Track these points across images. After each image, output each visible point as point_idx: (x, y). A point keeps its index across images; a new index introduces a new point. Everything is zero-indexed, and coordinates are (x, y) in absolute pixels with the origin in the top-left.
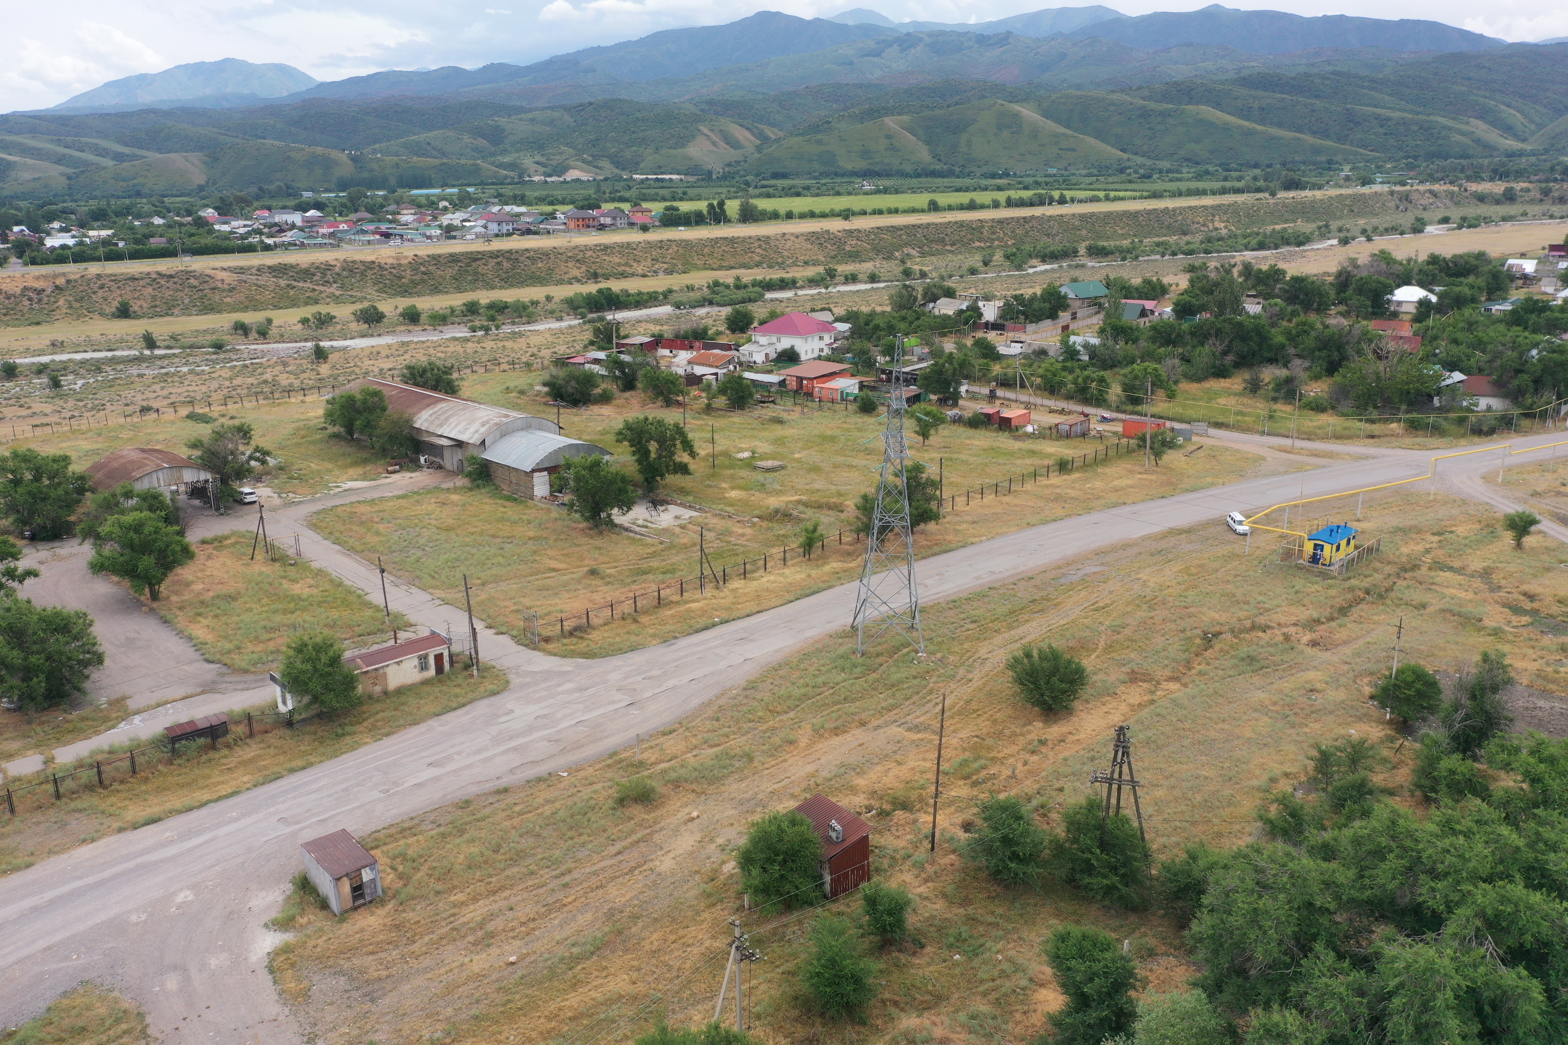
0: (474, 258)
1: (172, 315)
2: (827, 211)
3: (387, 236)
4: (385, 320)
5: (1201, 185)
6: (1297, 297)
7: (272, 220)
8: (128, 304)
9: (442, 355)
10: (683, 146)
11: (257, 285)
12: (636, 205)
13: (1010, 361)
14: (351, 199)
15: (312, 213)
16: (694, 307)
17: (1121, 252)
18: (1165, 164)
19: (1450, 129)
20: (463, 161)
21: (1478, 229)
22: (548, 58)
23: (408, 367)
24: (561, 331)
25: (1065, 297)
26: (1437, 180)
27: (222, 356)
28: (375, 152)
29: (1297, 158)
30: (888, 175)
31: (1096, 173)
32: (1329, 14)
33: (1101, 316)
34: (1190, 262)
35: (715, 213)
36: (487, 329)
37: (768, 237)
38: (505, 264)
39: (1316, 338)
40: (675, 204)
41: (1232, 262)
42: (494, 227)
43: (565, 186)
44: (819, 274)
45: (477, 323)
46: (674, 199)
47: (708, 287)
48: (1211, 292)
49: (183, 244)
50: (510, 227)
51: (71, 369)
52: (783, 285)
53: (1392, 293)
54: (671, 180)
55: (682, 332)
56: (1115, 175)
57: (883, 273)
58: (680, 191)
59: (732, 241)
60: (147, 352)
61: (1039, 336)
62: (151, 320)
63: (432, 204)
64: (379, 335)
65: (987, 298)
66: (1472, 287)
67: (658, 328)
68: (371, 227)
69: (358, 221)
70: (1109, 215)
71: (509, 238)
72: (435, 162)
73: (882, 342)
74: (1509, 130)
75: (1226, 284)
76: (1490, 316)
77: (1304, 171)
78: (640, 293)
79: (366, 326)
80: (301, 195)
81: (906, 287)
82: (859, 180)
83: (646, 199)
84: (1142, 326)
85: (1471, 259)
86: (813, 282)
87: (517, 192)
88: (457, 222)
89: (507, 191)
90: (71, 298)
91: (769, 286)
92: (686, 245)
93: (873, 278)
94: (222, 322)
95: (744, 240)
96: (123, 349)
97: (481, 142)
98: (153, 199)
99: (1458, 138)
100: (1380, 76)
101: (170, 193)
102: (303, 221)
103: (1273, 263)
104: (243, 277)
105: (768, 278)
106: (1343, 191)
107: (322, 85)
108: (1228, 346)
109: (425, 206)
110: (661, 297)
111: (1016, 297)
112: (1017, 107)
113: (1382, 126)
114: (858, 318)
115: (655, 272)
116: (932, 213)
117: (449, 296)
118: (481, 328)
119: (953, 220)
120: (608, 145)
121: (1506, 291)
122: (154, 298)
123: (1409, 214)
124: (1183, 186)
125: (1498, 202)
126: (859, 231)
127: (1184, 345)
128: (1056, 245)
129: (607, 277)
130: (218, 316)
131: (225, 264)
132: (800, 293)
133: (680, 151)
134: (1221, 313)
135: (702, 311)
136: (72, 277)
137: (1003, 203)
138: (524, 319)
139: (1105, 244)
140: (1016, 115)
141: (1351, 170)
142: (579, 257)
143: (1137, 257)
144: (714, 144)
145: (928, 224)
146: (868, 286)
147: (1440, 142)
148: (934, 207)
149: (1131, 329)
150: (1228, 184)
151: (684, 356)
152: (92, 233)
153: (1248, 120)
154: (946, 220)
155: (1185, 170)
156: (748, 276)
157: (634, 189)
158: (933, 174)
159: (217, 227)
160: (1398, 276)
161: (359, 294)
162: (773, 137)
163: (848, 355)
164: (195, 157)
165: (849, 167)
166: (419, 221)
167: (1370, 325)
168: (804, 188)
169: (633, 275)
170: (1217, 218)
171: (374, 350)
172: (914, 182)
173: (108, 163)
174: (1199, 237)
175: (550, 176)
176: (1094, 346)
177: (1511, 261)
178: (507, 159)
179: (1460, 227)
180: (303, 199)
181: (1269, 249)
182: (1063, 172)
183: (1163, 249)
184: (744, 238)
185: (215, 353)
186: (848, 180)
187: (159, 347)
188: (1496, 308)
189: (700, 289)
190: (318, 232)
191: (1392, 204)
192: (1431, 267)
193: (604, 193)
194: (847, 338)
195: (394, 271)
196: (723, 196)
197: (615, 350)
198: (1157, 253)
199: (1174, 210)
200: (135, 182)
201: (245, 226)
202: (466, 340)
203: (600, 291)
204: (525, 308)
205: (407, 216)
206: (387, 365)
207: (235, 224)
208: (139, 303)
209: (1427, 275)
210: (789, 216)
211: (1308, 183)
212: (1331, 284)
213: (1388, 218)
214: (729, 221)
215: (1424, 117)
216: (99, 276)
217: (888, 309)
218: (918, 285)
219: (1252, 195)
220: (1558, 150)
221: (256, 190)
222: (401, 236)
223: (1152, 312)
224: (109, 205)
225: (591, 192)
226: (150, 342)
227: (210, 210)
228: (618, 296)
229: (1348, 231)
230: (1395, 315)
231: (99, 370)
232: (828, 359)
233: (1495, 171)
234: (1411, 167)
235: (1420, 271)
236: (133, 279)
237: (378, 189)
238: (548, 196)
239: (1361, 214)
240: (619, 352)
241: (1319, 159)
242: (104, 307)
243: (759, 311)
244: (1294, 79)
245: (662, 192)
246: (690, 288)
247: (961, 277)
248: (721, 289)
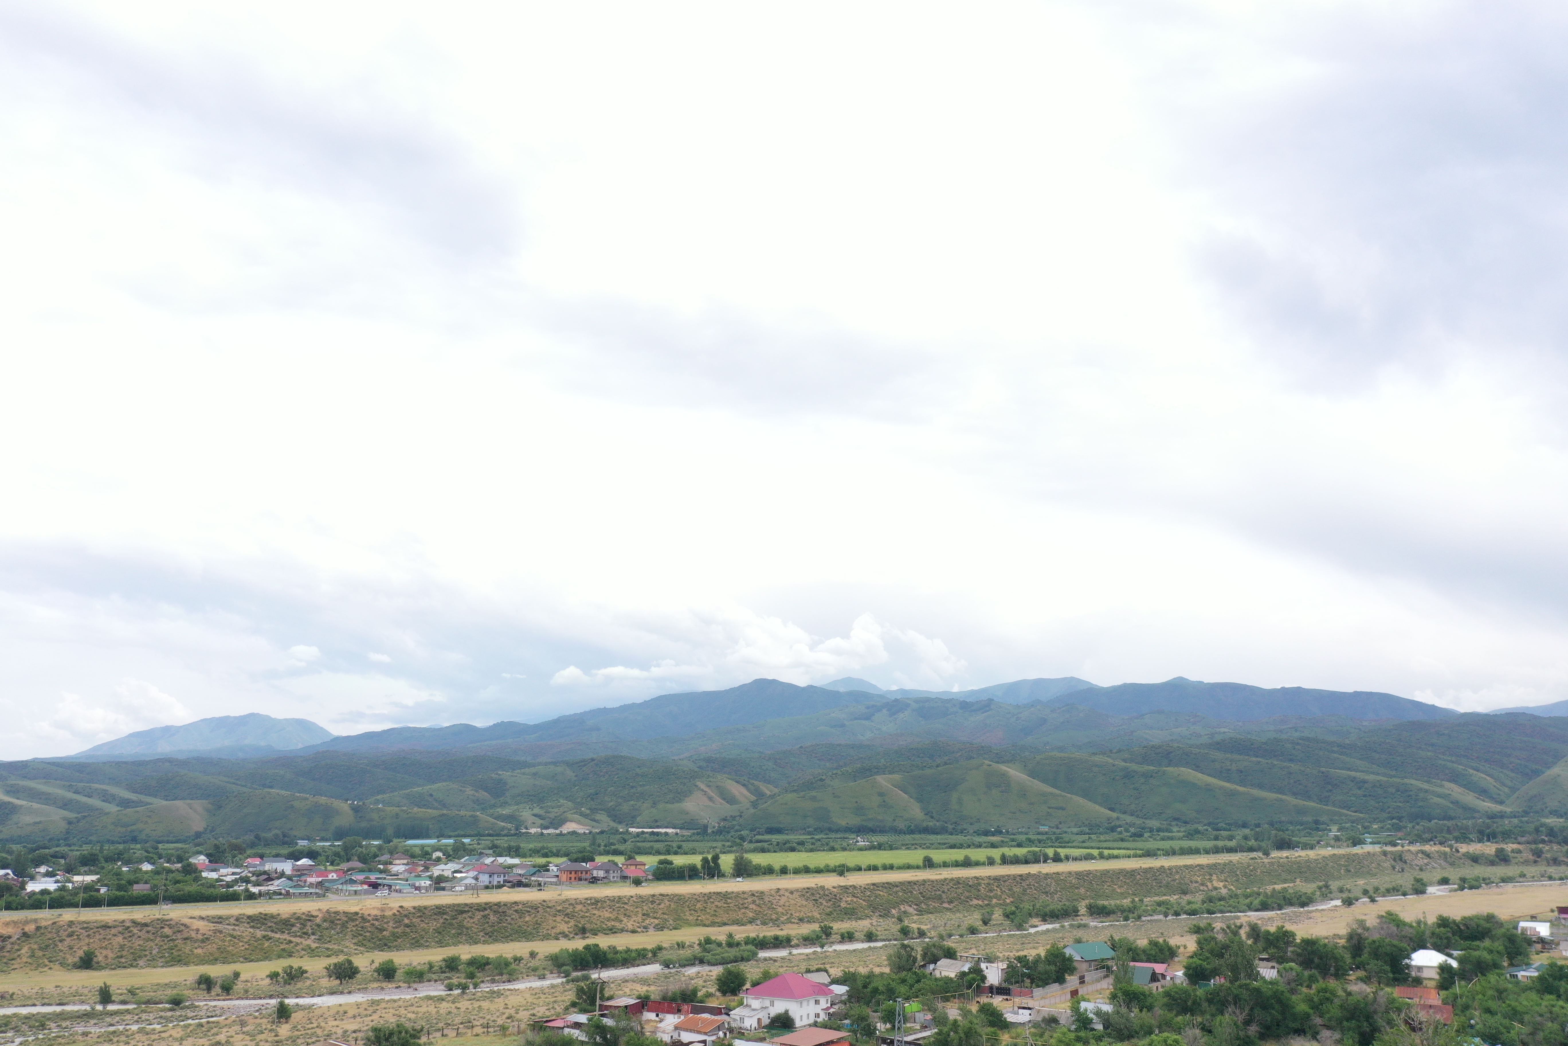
0: (460, 910)
1: (136, 966)
2: (822, 866)
3: (375, 886)
4: (358, 976)
5: (1193, 844)
6: (1312, 961)
7: (261, 869)
8: (93, 953)
9: (412, 1016)
10: (680, 801)
11: (232, 936)
12: (630, 858)
13: (1019, 1030)
14: (346, 848)
15: (304, 861)
16: (684, 966)
17: (1123, 911)
18: (1154, 823)
19: (1426, 791)
20: (462, 813)
21: (1480, 891)
22: (556, 718)
23: (375, 1030)
24: (542, 991)
25: (1070, 959)
26: (1427, 841)
27: (178, 1013)
28: (377, 802)
29: (1283, 819)
30: (882, 831)
31: (1087, 831)
32: (1287, 686)
33: (1111, 980)
34: (1195, 922)
35: (709, 868)
36: (464, 988)
37: (762, 893)
38: (492, 917)
39: (1341, 1006)
40: (669, 858)
41: (1238, 922)
42: (485, 879)
43: (560, 838)
44: (814, 931)
45: (455, 981)
46: (668, 853)
47: (700, 944)
48: (1221, 956)
49: (167, 890)
50: (501, 879)
51: (13, 1024)
52: (778, 943)
53: (1408, 957)
54: (666, 834)
55: (670, 994)
56: (1106, 833)
57: (880, 932)
58: (675, 845)
59: (725, 896)
60: (99, 1007)
61: (1047, 1001)
62: (113, 972)
63: (426, 854)
64: (350, 992)
65: (990, 960)
66: (1491, 952)
67: (645, 988)
68: (360, 877)
69: (349, 870)
70: (1105, 873)
71: (499, 890)
72: (435, 813)
73: (883, 1007)
74: (1483, 793)
75: (1236, 947)
76: (1518, 983)
77: (1293, 831)
78: (628, 951)
79: (338, 982)
80: (297, 844)
81: (904, 946)
82: (853, 836)
83: (640, 852)
84: (1154, 991)
85: (1482, 922)
86: (808, 940)
87: (512, 844)
88: (448, 873)
89: (503, 842)
90: (36, 947)
91: (763, 944)
92: (679, 899)
93: (870, 937)
94: (187, 974)
95: (737, 895)
96: (74, 1003)
97: (483, 795)
98: (148, 845)
99: (1436, 800)
100: (1347, 742)
101: (166, 839)
102: (293, 870)
103: (1280, 924)
104: (220, 927)
105: (761, 935)
106: (1336, 851)
107: (338, 739)
108: (1249, 1015)
109: (419, 856)
110: (650, 955)
111: (1019, 959)
112: (1003, 768)
113: (1360, 788)
114: (855, 980)
115: (645, 927)
116: (928, 870)
117: (430, 951)
118: (459, 986)
119: (949, 876)
120: (606, 799)
121: (1527, 955)
122: (122, 947)
123: (1406, 874)
124: (1176, 844)
125: (1492, 863)
126: (854, 887)
127: (1203, 1013)
128: (1055, 904)
129: (595, 933)
130: (185, 968)
131: (204, 913)
132: (795, 951)
133: (677, 805)
134: (1236, 978)
135: (692, 971)
136: (44, 924)
137: (998, 860)
138: (505, 977)
139: (1106, 903)
140: (1004, 775)
141: (1339, 830)
142: (568, 911)
143: (1139, 917)
144: (710, 799)
145: (924, 881)
146: (866, 945)
147: (1420, 804)
148: (929, 863)
149: (1144, 995)
150: (1220, 843)
151: (671, 1020)
152: (77, 878)
153: (1228, 781)
154: (942, 877)
155: (1175, 829)
156: (741, 933)
157: (628, 843)
158: (926, 830)
159: (204, 874)
160: (1411, 939)
161: (336, 947)
162: (768, 793)
163: (847, 1022)
164: (199, 805)
165: (843, 823)
166: (410, 871)
167: (1395, 992)
168: (799, 844)
169: (622, 930)
170: (1214, 877)
171: (341, 1009)
172: (908, 838)
173: (113, 808)
174: (1199, 897)
175: (547, 828)
176: (1107, 1013)
177: (1522, 924)
178: (506, 811)
179: (1462, 889)
180: (298, 847)
181: (1273, 909)
182: (1054, 830)
183: (1165, 909)
184: (738, 893)
185: (171, 1010)
186: (842, 835)
187: (113, 1002)
188: (1521, 974)
189: (691, 946)
190: (305, 881)
191: (1387, 865)
192: (1442, 929)
193: (599, 846)
194: (844, 1003)
195: (377, 923)
196: (718, 850)
197: (597, 1013)
198: (1160, 913)
199: (1170, 869)
200: (134, 827)
201: (233, 874)
202: (441, 999)
203: (587, 948)
204: (507, 964)
205: (399, 867)
206: (351, 1026)
207: (223, 871)
208: (104, 952)
209: (1441, 938)
210: (784, 871)
211: (1299, 843)
212: (1344, 947)
213: (1387, 879)
214: (723, 876)
215: (1398, 780)
216: (71, 923)
217: (887, 970)
218: (918, 946)
219: (1245, 854)
220: (1536, 812)
221: (252, 838)
222: (390, 886)
223: (1164, 976)
224: (101, 850)
225: (586, 844)
226: (105, 996)
227: (202, 857)
228: (605, 953)
229: (1349, 891)
230: (1418, 981)
231: (43, 1026)
232: (825, 1026)
233: (1481, 832)
234: (1398, 829)
235: (1433, 933)
236: (106, 927)
237: (374, 839)
238: (543, 848)
239: (1358, 874)
240: (602, 1015)
241: (1305, 819)
242: (68, 956)
243: (751, 971)
244: (1265, 743)
245: (657, 846)
246: (681, 945)
247: (961, 936)
248: (712, 946)
